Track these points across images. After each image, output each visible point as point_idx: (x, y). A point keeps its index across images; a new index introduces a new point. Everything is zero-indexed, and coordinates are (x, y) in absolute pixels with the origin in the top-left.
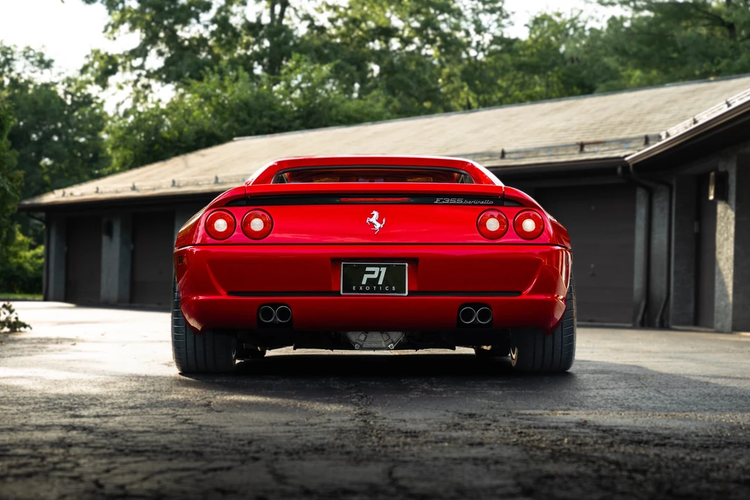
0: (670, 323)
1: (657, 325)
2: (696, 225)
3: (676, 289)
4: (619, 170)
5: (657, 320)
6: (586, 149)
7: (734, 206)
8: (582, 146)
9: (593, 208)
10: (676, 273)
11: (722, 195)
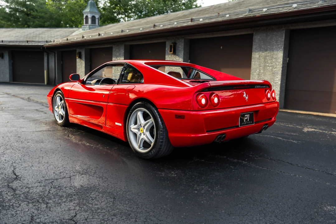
0: (56, 84)
1: (53, 84)
2: (62, 62)
3: (58, 76)
4: (41, 48)
5: (53, 83)
6: (29, 42)
7: (84, 60)
8: (28, 42)
9: (30, 56)
10: (57, 73)
11: (80, 57)
